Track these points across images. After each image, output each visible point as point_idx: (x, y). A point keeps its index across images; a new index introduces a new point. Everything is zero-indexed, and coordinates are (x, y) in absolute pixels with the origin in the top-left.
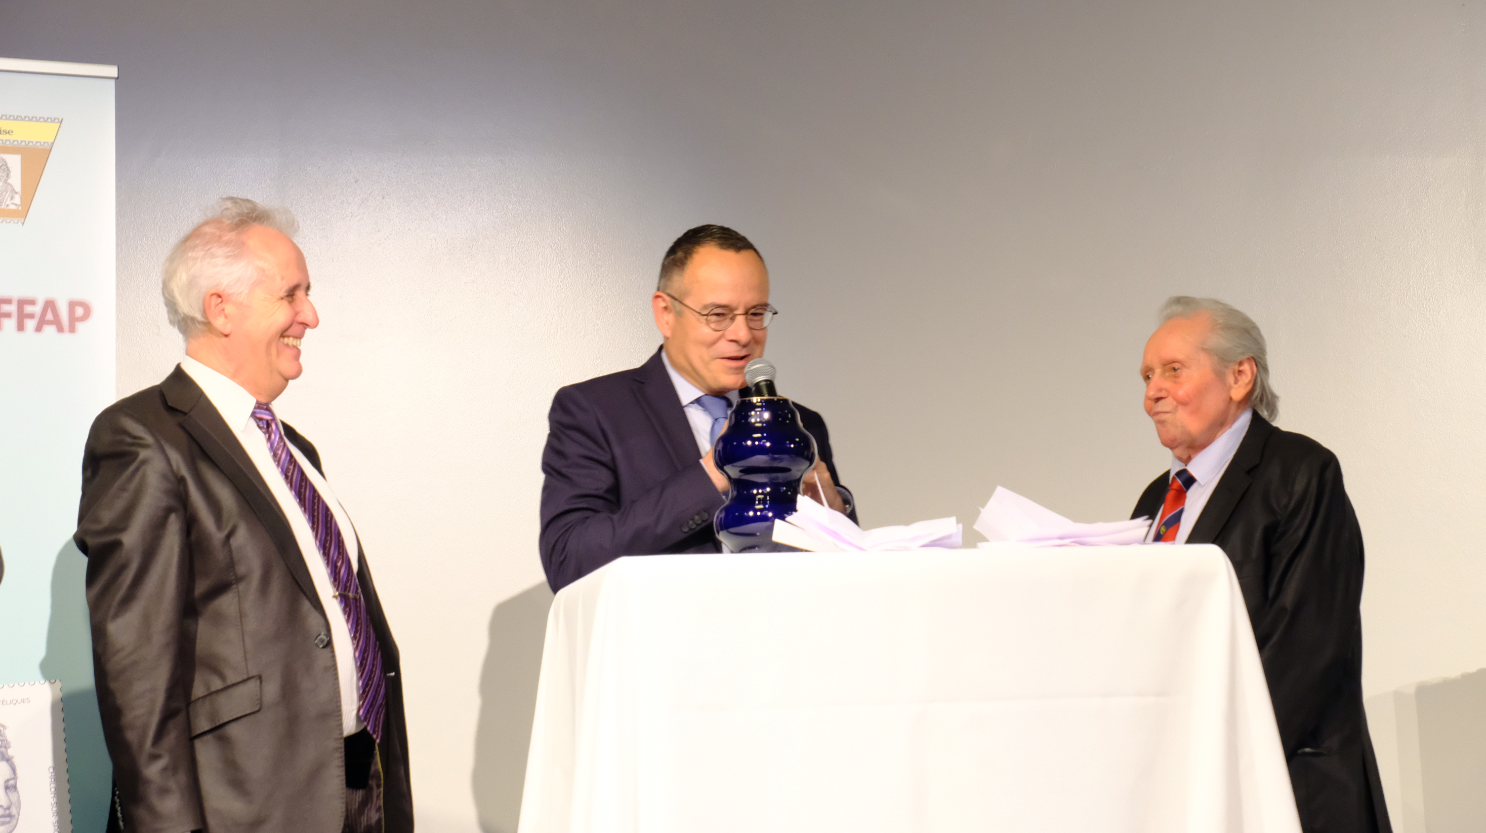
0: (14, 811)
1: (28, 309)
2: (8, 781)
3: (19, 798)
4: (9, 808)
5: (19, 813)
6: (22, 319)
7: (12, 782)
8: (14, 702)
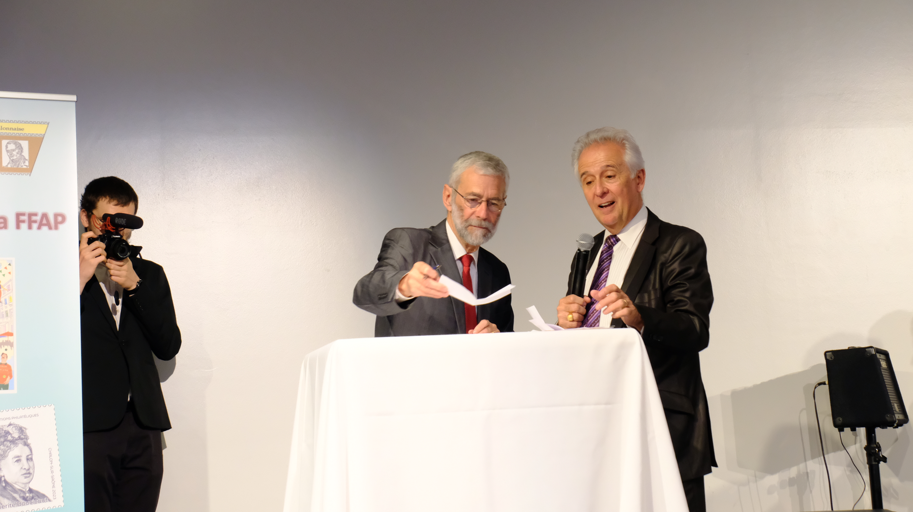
0: (31, 471)
1: (34, 218)
2: (28, 456)
3: (34, 464)
4: (29, 470)
5: (34, 472)
7: (30, 456)
8: (30, 416)
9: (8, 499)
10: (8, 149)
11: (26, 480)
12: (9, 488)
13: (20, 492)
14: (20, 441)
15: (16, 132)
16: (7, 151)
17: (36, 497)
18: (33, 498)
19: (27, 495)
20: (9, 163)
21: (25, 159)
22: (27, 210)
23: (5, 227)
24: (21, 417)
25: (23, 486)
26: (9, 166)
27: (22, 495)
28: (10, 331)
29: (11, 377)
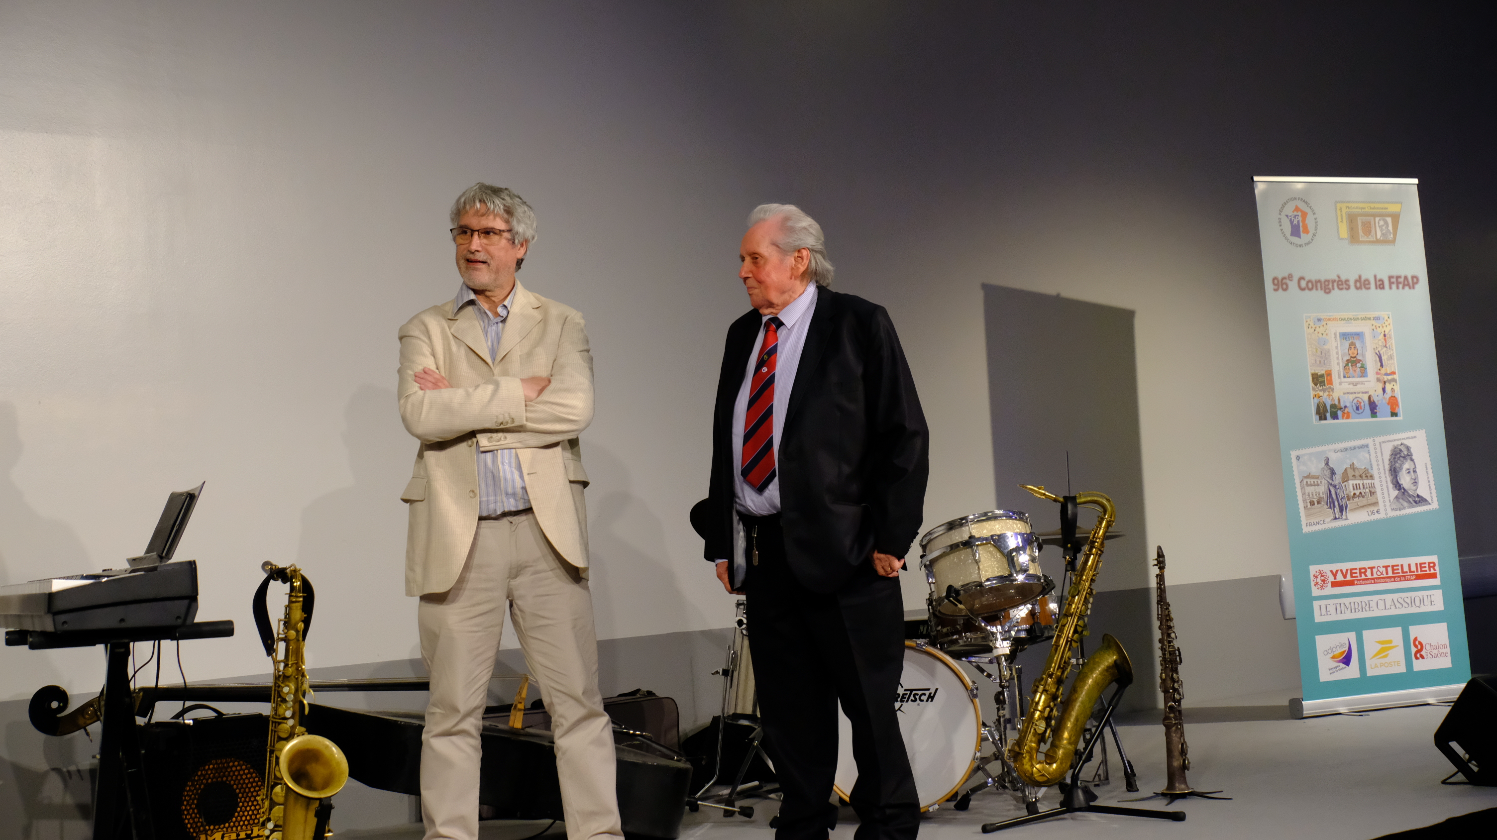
0: (1417, 481)
1: (1400, 280)
4: (1415, 480)
8: (1412, 438)
9: (1406, 502)
10: (1380, 225)
11: (1414, 488)
12: (1406, 493)
13: (1412, 497)
14: (1408, 457)
15: (1381, 210)
16: (1379, 226)
17: (1421, 501)
18: (1420, 502)
19: (1417, 499)
20: (1381, 236)
21: (1391, 233)
22: (1395, 274)
23: (1383, 288)
24: (1407, 438)
25: (1413, 492)
26: (1381, 239)
27: (1414, 499)
28: (1394, 371)
29: (1398, 406)
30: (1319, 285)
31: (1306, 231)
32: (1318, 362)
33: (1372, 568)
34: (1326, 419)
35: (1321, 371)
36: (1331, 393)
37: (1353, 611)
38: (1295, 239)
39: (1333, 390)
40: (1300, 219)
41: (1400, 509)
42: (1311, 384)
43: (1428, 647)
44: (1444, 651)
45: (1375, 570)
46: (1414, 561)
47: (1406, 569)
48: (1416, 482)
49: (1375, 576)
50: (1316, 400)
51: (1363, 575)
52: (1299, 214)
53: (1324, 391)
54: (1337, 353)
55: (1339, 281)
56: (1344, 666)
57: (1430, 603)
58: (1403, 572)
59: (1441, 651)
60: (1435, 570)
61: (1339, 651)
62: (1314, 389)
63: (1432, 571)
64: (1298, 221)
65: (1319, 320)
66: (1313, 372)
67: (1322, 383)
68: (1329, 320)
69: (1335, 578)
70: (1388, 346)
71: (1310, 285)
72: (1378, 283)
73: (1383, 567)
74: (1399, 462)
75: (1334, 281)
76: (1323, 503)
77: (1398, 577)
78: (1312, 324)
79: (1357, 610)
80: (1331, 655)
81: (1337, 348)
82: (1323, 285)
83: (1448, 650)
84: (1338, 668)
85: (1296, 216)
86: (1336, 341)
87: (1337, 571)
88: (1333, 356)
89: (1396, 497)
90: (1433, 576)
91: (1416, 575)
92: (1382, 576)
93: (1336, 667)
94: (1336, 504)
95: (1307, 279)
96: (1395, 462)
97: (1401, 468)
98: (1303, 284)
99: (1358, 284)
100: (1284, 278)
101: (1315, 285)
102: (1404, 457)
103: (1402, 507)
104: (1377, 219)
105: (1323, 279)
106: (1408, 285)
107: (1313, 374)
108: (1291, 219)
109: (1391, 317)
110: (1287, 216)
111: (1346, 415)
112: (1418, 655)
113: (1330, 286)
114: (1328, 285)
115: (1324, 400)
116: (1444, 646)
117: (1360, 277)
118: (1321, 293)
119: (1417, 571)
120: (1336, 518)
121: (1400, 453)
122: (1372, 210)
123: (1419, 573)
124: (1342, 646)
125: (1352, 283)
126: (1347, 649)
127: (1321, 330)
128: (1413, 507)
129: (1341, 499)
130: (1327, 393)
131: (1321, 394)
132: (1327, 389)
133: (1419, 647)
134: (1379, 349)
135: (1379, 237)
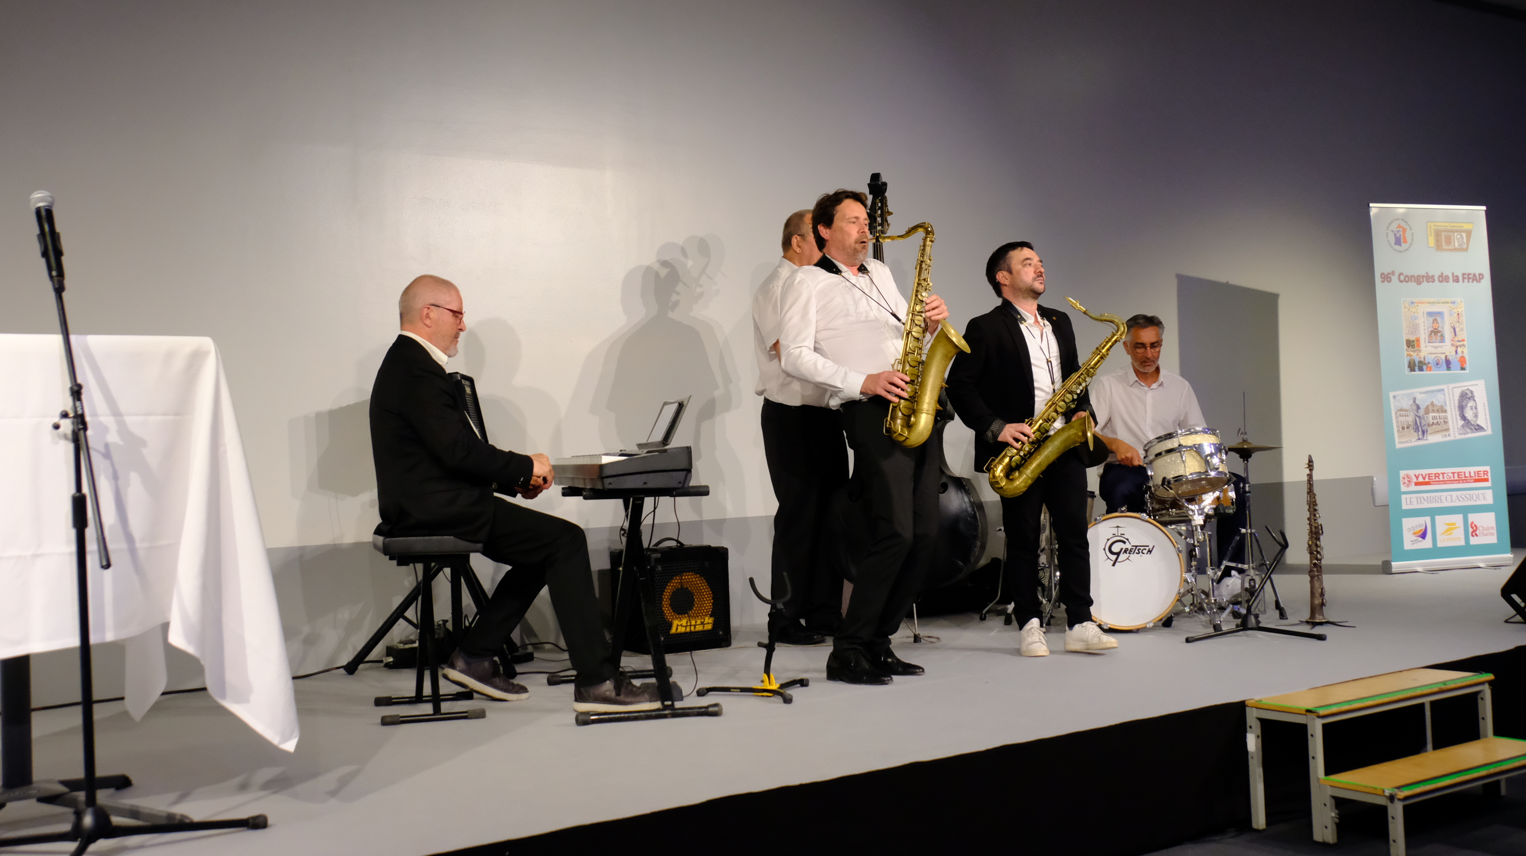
6: (1469, 278)
30: (1413, 279)
31: (1405, 242)
32: (1411, 332)
33: (1443, 474)
34: (1414, 371)
35: (1412, 338)
36: (1419, 353)
37: (1429, 502)
38: (1397, 247)
39: (1420, 351)
40: (1401, 233)
41: (1465, 434)
42: (1405, 347)
43: (1481, 529)
44: (1492, 531)
45: (1445, 475)
46: (1473, 469)
47: (1467, 475)
48: (1476, 416)
49: (1446, 479)
50: (1409, 358)
51: (1437, 478)
52: (1401, 229)
53: (1414, 351)
54: (1424, 326)
55: (1427, 276)
56: (1421, 539)
57: (1483, 499)
58: (1465, 477)
59: (1490, 531)
60: (1487, 476)
61: (1419, 529)
62: (1407, 350)
63: (1486, 477)
64: (1400, 235)
65: (1413, 303)
66: (1407, 338)
67: (1413, 346)
68: (1420, 303)
69: (1417, 480)
70: (1460, 321)
71: (1407, 279)
72: (1455, 278)
73: (1452, 473)
74: (1465, 401)
75: (1423, 277)
76: (1410, 428)
77: (1462, 480)
78: (1407, 306)
79: (1432, 502)
80: (1413, 532)
81: (1424, 322)
82: (1416, 279)
83: (1495, 531)
84: (1417, 541)
85: (1399, 231)
86: (1424, 317)
87: (1419, 475)
88: (1422, 328)
89: (1463, 426)
90: (1486, 480)
91: (1474, 479)
92: (1450, 479)
93: (1416, 540)
94: (1420, 429)
95: (1405, 274)
96: (1463, 401)
97: (1466, 406)
98: (1402, 278)
99: (1441, 279)
100: (1389, 274)
101: (1410, 279)
102: (1469, 398)
103: (1466, 432)
104: (1456, 234)
105: (1416, 275)
106: (1476, 280)
107: (1407, 340)
108: (1395, 234)
109: (1463, 302)
110: (1392, 231)
111: (1429, 369)
112: (1474, 534)
113: (1421, 280)
114: (1420, 279)
115: (1414, 358)
116: (1492, 528)
117: (1442, 274)
118: (1414, 284)
119: (1475, 476)
120: (1419, 439)
121: (1466, 396)
122: (1452, 228)
123: (1477, 478)
124: (1420, 526)
125: (1436, 278)
126: (1424, 528)
127: (1414, 310)
128: (1474, 432)
129: (1424, 426)
130: (1416, 353)
131: (1412, 353)
132: (1416, 350)
133: (1475, 528)
134: (1454, 324)
135: (1456, 246)
